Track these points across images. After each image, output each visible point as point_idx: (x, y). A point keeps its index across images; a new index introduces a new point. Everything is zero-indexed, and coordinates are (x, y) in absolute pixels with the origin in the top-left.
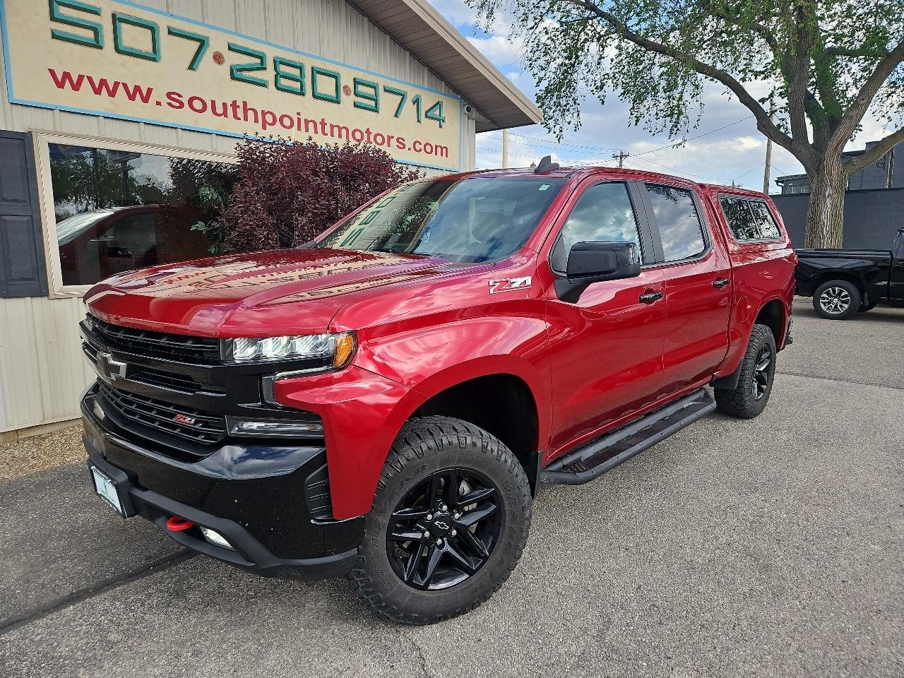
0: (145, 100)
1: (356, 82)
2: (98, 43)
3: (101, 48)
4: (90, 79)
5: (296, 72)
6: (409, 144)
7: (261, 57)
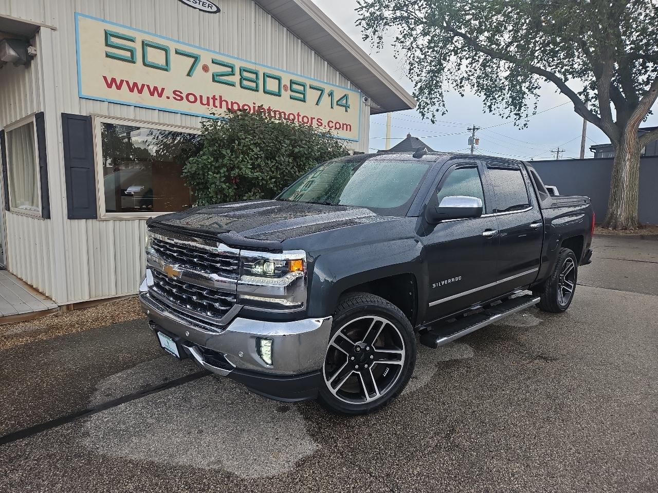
0: (160, 95)
1: (292, 82)
2: (133, 59)
3: (134, 62)
4: (127, 82)
5: (253, 76)
7: (232, 67)
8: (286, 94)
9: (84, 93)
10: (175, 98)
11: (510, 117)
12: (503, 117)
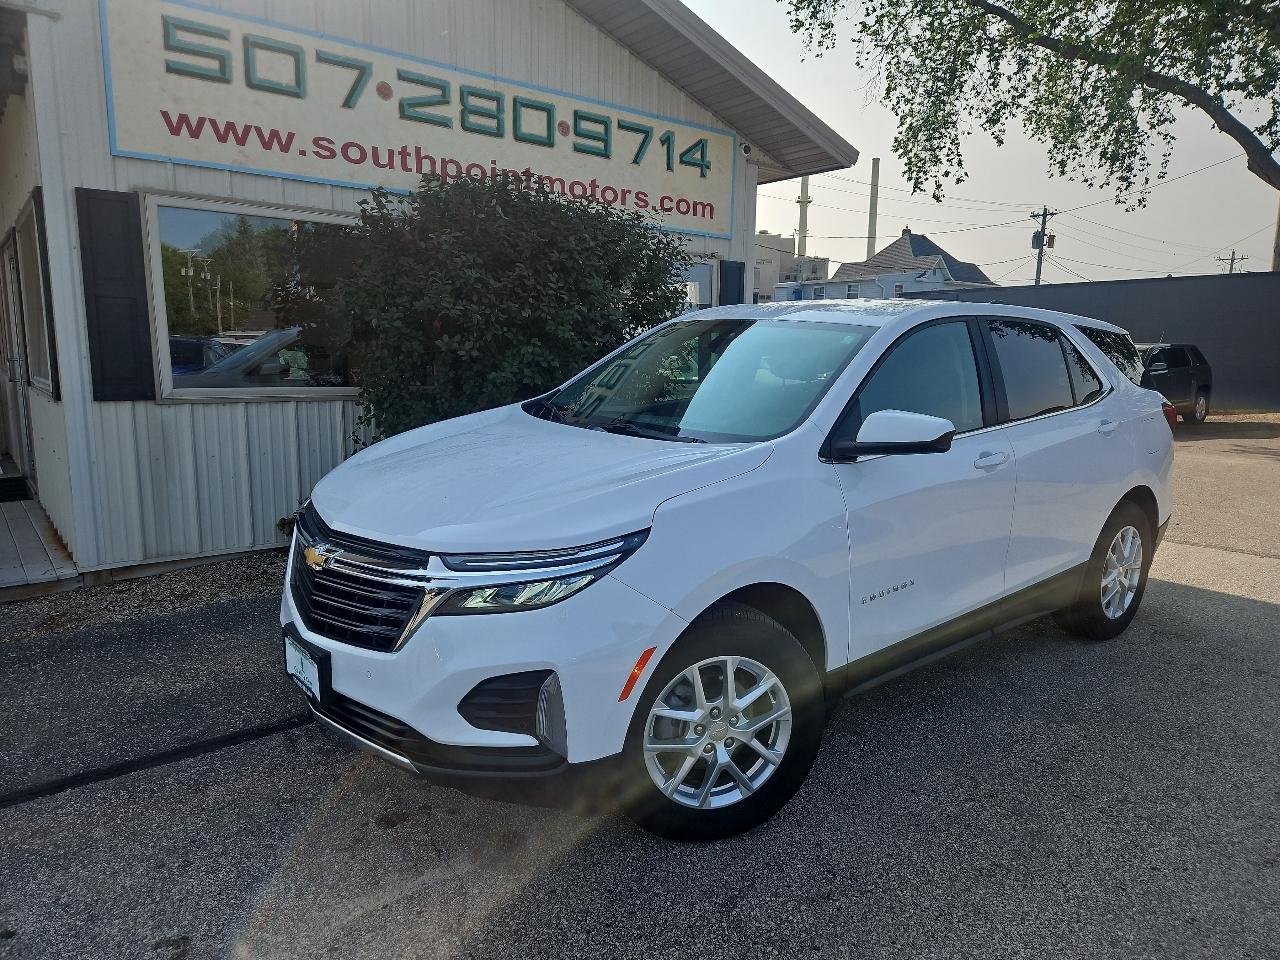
0: (285, 148)
1: (578, 116)
2: (224, 74)
3: (227, 82)
4: (213, 122)
5: (492, 106)
6: (654, 201)
7: (444, 87)
8: (564, 142)
9: (123, 146)
10: (317, 153)
11: (1108, 184)
12: (1091, 185)
